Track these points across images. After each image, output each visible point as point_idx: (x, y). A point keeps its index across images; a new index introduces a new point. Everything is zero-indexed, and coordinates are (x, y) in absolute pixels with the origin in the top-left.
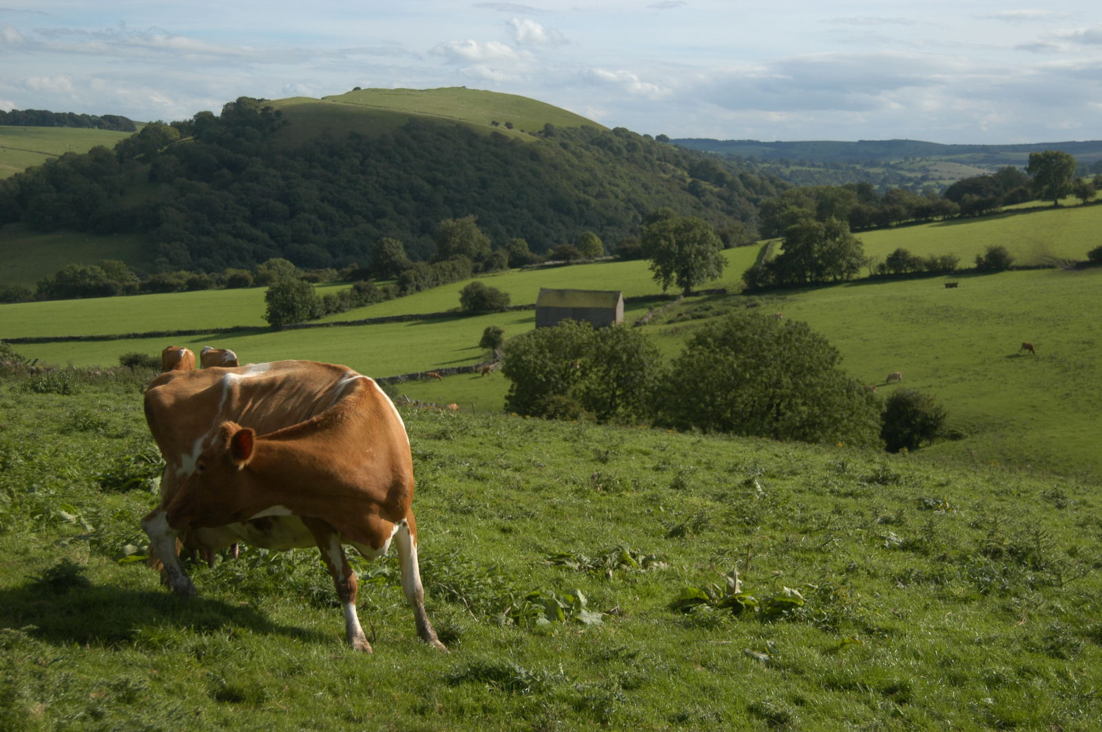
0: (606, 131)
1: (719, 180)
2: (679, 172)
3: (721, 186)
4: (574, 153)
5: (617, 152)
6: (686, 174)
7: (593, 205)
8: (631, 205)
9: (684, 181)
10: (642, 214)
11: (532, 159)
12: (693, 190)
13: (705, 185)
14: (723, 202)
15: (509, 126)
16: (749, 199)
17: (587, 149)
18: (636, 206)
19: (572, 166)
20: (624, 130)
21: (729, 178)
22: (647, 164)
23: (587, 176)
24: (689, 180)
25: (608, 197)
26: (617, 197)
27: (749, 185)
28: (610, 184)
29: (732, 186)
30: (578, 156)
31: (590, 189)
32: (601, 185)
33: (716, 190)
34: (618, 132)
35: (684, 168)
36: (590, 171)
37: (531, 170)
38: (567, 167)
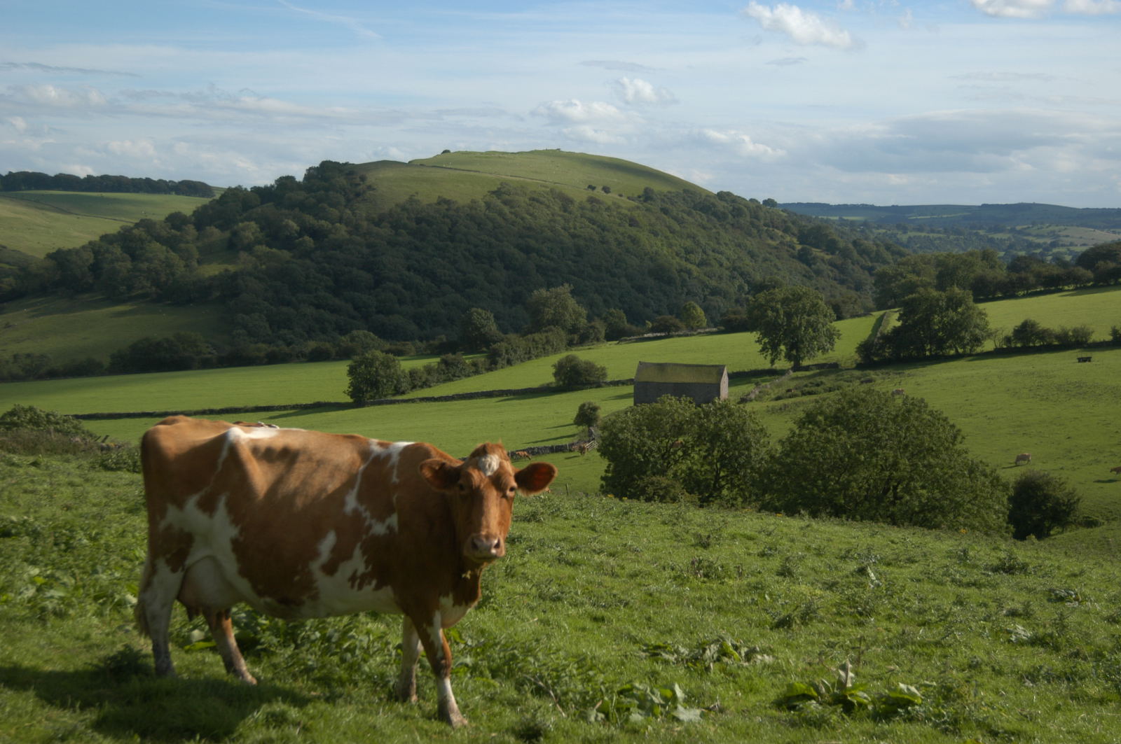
0: (709, 195)
1: (831, 247)
2: (788, 238)
3: (833, 253)
4: (675, 219)
5: (721, 217)
6: (795, 240)
7: (695, 274)
8: (736, 274)
9: (794, 248)
10: (748, 282)
11: (631, 225)
12: (803, 257)
13: (816, 252)
14: (835, 270)
15: (606, 190)
16: (863, 268)
17: (689, 214)
18: (742, 274)
19: (673, 232)
20: (729, 194)
21: (842, 244)
22: (755, 231)
23: (689, 243)
24: (799, 247)
25: (711, 266)
26: (721, 265)
27: (863, 252)
28: (713, 251)
29: (845, 254)
30: (680, 222)
31: (692, 257)
32: (704, 252)
33: (828, 257)
34: (723, 196)
35: (793, 234)
36: (692, 237)
37: (630, 237)
38: (668, 234)
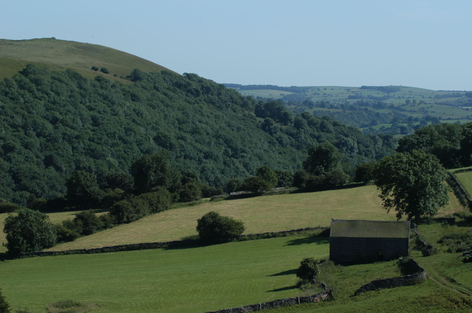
1: (284, 118)
7: (189, 141)
8: (221, 141)
11: (133, 100)
12: (266, 127)
14: (291, 138)
17: (174, 91)
18: (226, 141)
19: (167, 106)
23: (180, 115)
25: (200, 133)
26: (208, 134)
28: (200, 122)
31: (184, 126)
32: (194, 123)
33: (284, 127)
36: (182, 109)
37: (134, 110)
38: (162, 107)
